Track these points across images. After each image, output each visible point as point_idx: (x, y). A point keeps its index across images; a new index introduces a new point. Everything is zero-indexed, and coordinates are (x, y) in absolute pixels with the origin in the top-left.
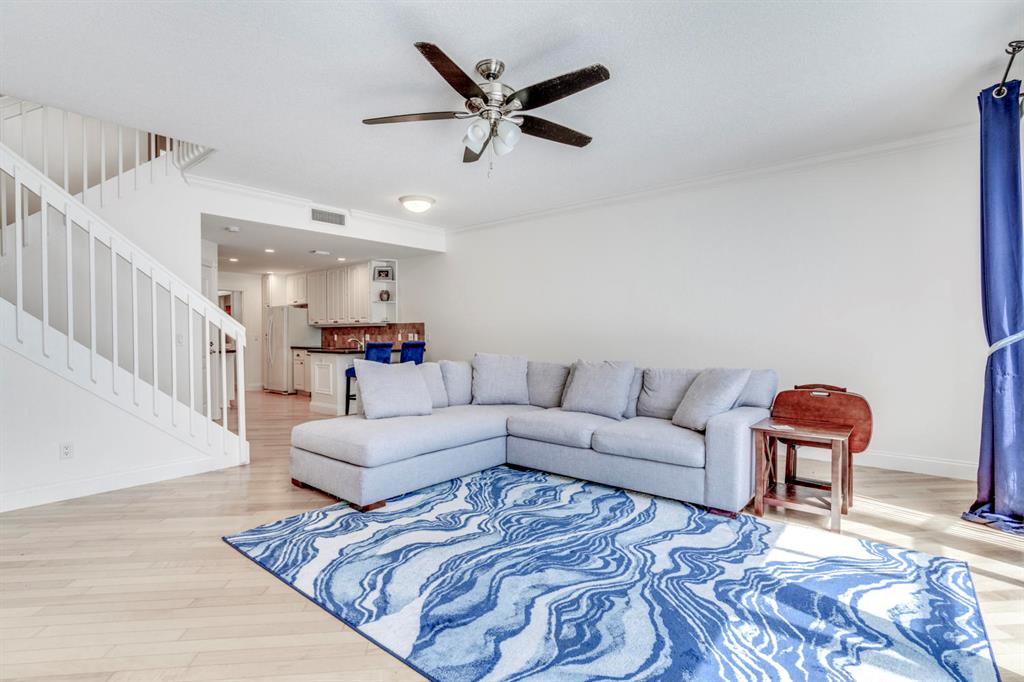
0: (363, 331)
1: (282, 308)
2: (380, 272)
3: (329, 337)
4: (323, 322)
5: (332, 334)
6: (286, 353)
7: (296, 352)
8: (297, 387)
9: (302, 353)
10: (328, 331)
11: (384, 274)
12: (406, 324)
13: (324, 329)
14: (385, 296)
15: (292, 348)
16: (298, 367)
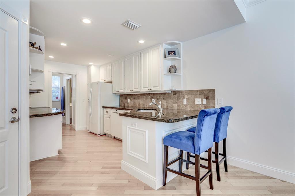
0: (150, 97)
1: (97, 83)
2: (169, 52)
3: (125, 101)
4: (122, 91)
5: (126, 99)
6: (100, 110)
7: (106, 110)
8: (106, 132)
9: (109, 110)
10: (123, 97)
11: (172, 53)
12: (192, 91)
13: (121, 96)
14: (173, 70)
15: (103, 107)
16: (106, 119)
